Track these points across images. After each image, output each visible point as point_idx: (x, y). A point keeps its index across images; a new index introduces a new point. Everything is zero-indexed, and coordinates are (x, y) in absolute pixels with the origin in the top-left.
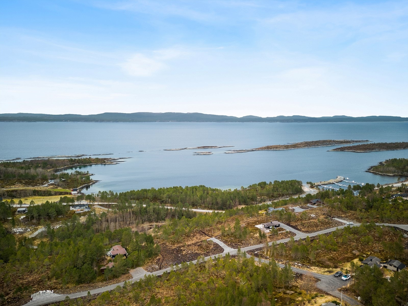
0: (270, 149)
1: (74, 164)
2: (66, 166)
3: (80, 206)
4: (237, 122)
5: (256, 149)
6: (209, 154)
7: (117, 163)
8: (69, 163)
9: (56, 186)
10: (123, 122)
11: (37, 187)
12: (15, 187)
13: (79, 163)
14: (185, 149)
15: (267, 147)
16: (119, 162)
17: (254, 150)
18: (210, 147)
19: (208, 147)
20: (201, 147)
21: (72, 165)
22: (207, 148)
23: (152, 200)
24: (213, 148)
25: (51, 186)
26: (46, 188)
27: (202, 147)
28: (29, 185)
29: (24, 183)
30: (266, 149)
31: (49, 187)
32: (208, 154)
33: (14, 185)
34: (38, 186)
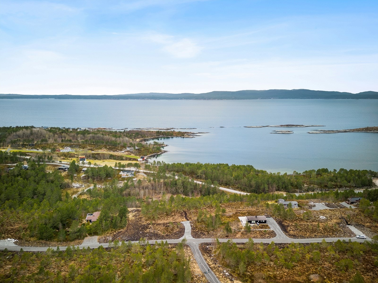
0: (369, 131)
1: (159, 135)
2: (153, 136)
3: (128, 171)
4: (350, 99)
5: (351, 130)
6: (289, 133)
7: (193, 137)
8: (155, 135)
9: (130, 153)
10: (227, 99)
11: (116, 152)
12: (101, 151)
13: (163, 135)
14: (267, 126)
15: (365, 129)
16: (196, 136)
17: (348, 131)
18: (295, 125)
19: (293, 125)
20: (284, 125)
21: (158, 136)
22: (291, 126)
23: (189, 174)
24: (299, 126)
25: (127, 153)
26: (122, 153)
27: (286, 125)
28: (111, 150)
29: (108, 149)
30: (364, 130)
31: (124, 153)
32: (287, 133)
33: (101, 149)
34: (118, 151)
